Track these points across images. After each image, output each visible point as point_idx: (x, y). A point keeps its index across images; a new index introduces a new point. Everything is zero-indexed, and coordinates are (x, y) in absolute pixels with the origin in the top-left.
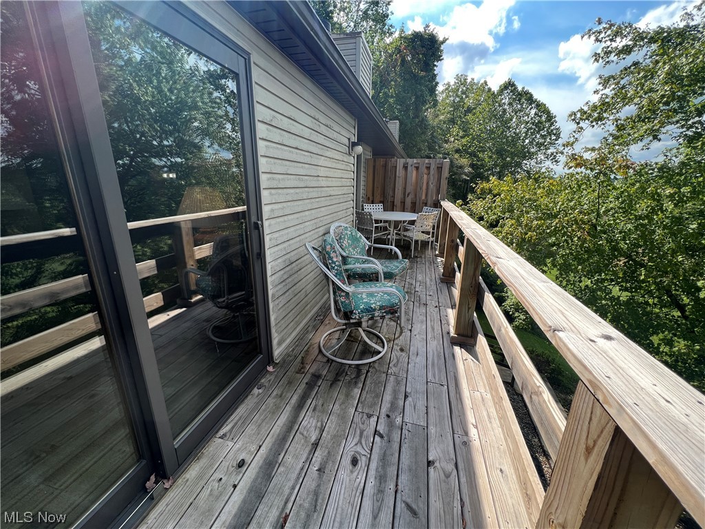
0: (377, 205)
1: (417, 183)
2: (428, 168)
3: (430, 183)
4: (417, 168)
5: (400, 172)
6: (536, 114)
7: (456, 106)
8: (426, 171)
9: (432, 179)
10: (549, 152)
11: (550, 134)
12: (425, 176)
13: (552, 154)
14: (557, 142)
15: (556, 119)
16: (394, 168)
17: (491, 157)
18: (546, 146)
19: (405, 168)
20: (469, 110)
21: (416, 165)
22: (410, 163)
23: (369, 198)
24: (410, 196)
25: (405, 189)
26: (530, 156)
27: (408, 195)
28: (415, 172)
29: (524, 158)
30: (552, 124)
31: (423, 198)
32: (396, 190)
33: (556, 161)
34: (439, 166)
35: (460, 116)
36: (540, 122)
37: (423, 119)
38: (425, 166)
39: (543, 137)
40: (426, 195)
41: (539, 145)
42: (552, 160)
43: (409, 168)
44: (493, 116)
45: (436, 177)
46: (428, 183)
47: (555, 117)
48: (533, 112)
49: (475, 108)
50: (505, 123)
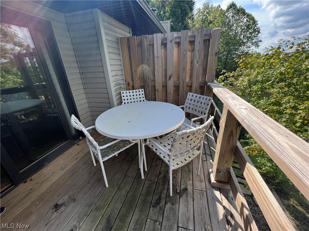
0: (137, 90)
1: (179, 63)
2: (192, 43)
3: (195, 62)
4: (178, 44)
5: (158, 50)
6: (247, 21)
7: (203, 21)
8: (189, 47)
9: (197, 56)
10: (254, 41)
11: (255, 31)
12: (189, 54)
13: (256, 42)
14: (258, 35)
15: (257, 23)
16: (151, 47)
17: (222, 47)
18: (252, 38)
19: (164, 45)
20: (211, 22)
21: (177, 40)
22: (169, 39)
23: (129, 84)
24: (172, 79)
25: (166, 70)
26: (244, 44)
27: (170, 78)
28: (176, 51)
29: (240, 46)
30: (255, 26)
31: (188, 80)
32: (156, 72)
33: (258, 46)
34: (207, 38)
35: (206, 26)
36: (249, 25)
37: (186, 25)
38: (188, 40)
39: (251, 33)
40: (191, 77)
41: (248, 38)
42: (255, 45)
43: (169, 45)
44: (224, 23)
45: (203, 53)
46: (192, 62)
47: (257, 21)
48: (245, 20)
49: (213, 21)
50: (230, 27)
